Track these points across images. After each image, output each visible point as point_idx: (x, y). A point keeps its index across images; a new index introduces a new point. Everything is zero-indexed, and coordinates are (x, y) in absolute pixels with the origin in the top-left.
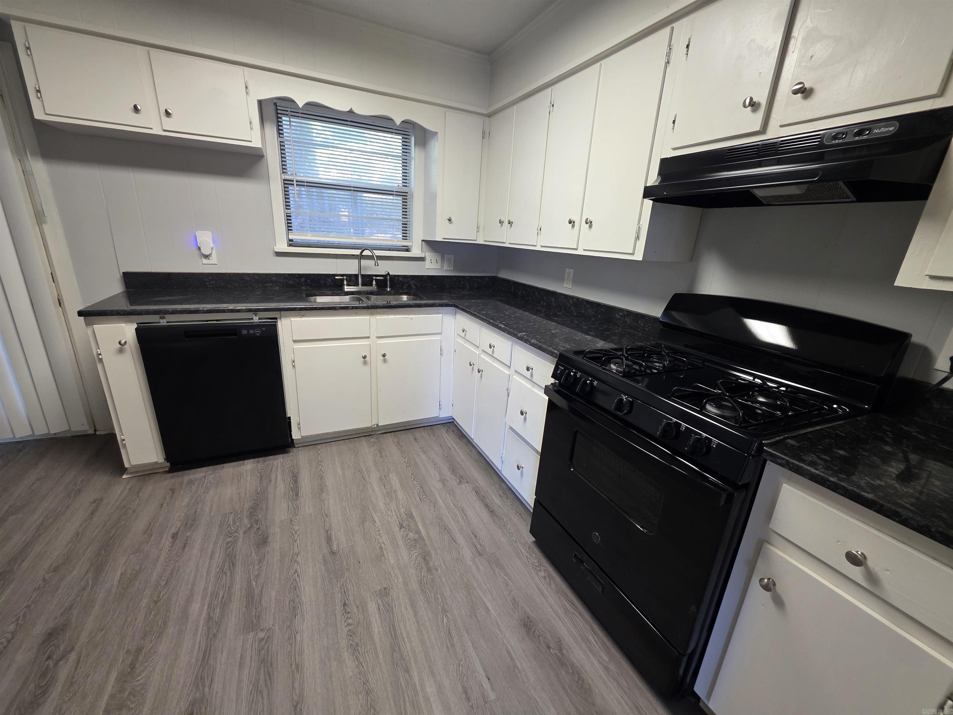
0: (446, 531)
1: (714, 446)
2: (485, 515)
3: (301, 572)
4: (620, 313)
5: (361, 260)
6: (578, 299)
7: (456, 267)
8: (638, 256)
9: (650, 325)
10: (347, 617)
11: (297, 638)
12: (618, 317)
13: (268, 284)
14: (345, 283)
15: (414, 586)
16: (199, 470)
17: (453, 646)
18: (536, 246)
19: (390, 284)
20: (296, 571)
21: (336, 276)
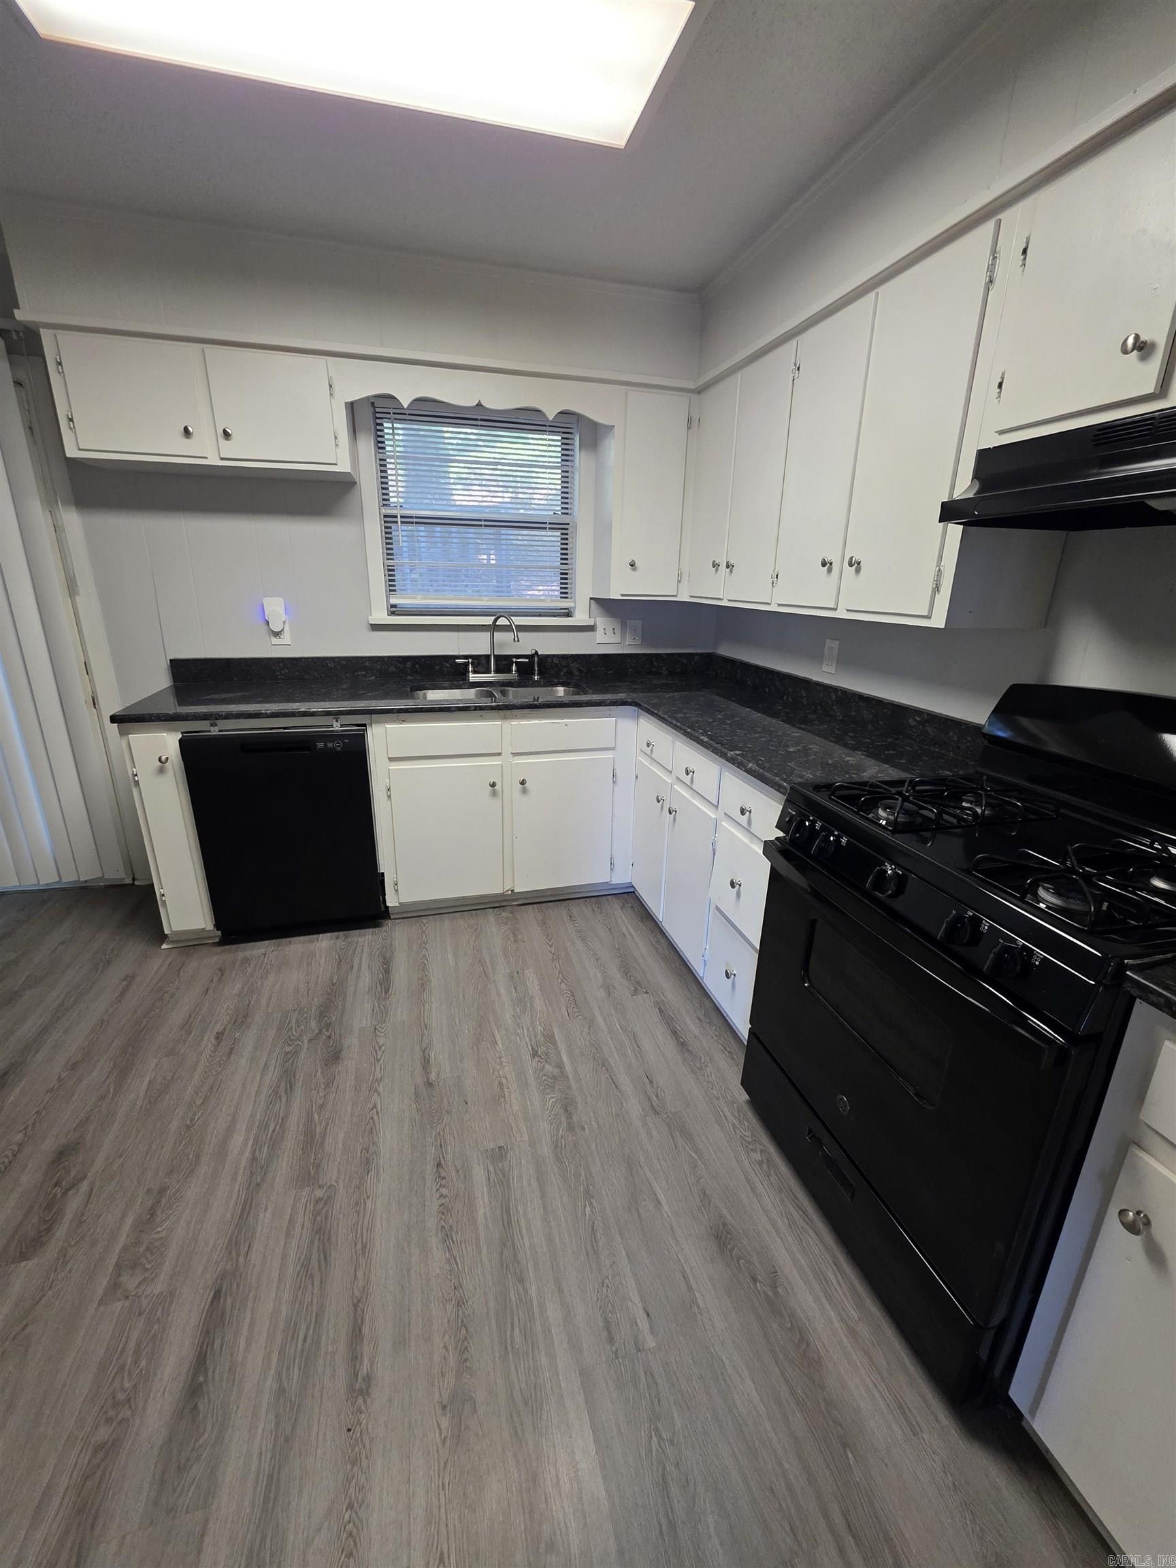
0: (604, 1068)
1: (1037, 963)
2: (670, 1048)
3: (381, 1108)
4: (916, 718)
5: (495, 633)
6: (845, 692)
7: (645, 640)
8: (939, 621)
9: (969, 739)
10: (441, 1185)
11: (367, 1205)
12: (912, 725)
13: (360, 673)
14: (470, 669)
15: (546, 1150)
16: (258, 944)
17: (596, 1253)
18: (770, 604)
19: (539, 670)
20: (375, 1107)
21: (457, 659)
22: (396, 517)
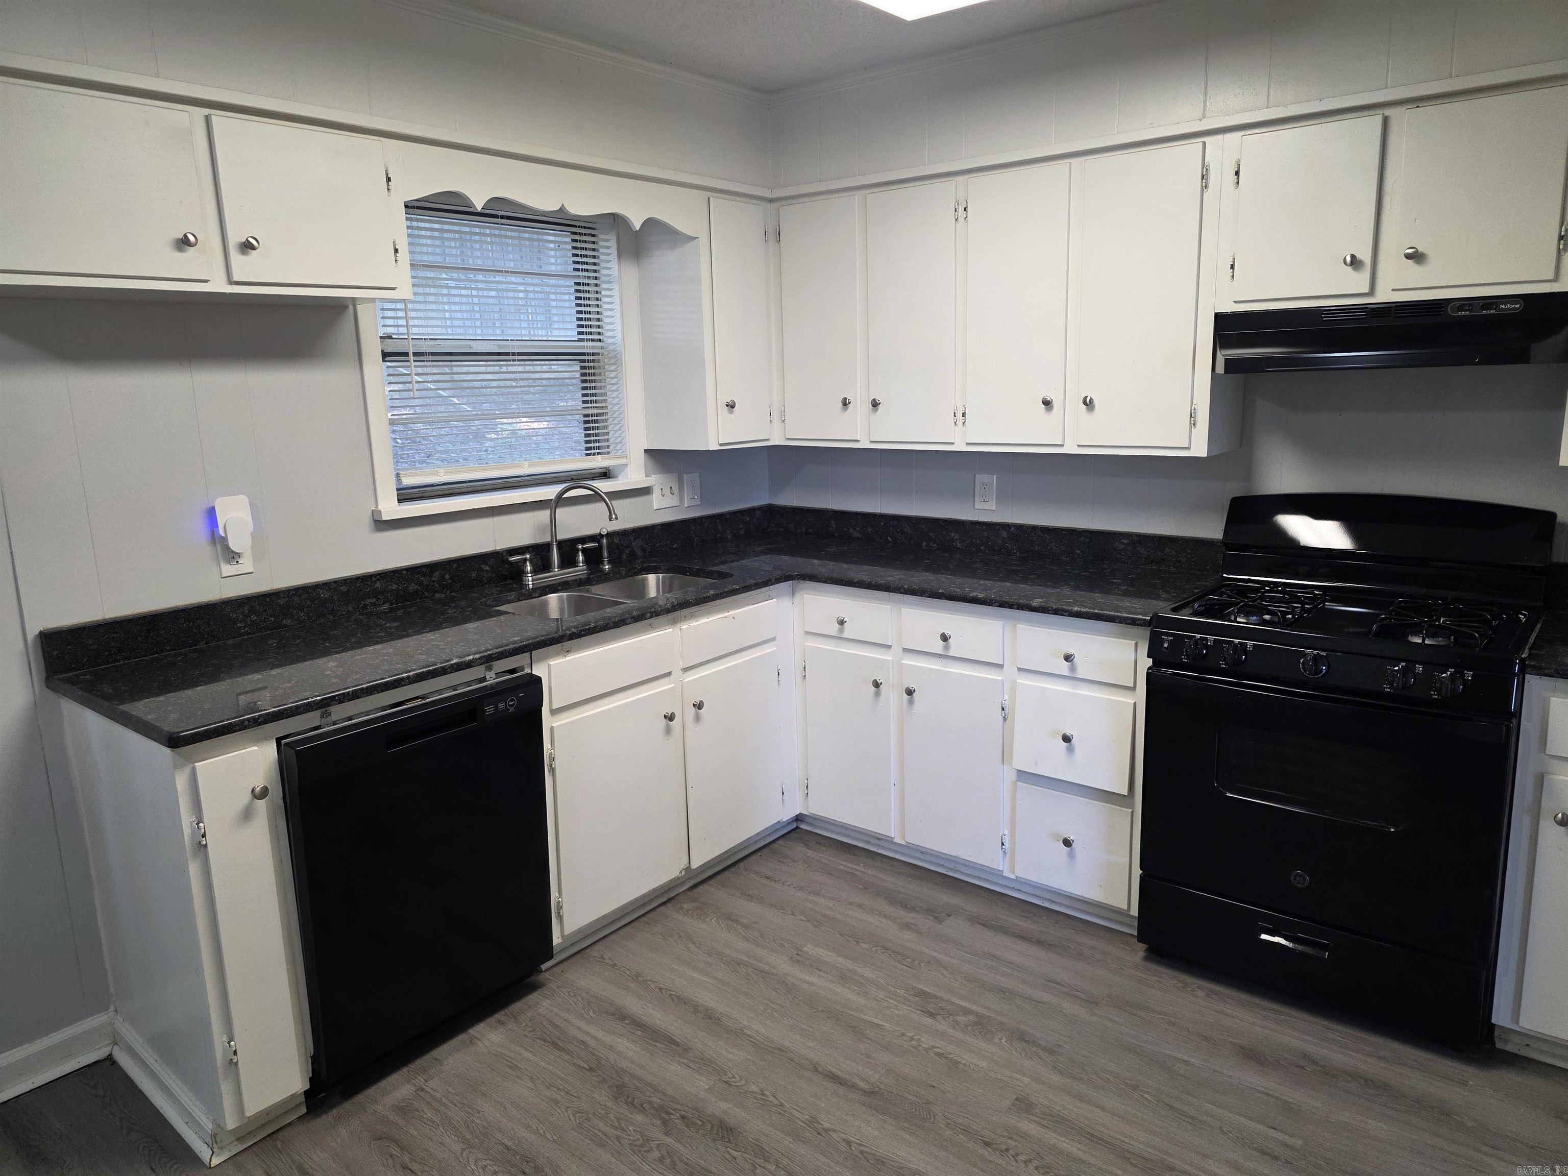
0: (1008, 994)
1: (1470, 678)
3: (856, 1139)
4: (1123, 541)
5: (557, 510)
6: (1020, 527)
7: (704, 499)
8: (1200, 449)
9: (1189, 551)
12: (1120, 548)
14: (529, 568)
18: (953, 443)
19: (609, 556)
20: (848, 1142)
21: (511, 555)
22: (406, 354)
